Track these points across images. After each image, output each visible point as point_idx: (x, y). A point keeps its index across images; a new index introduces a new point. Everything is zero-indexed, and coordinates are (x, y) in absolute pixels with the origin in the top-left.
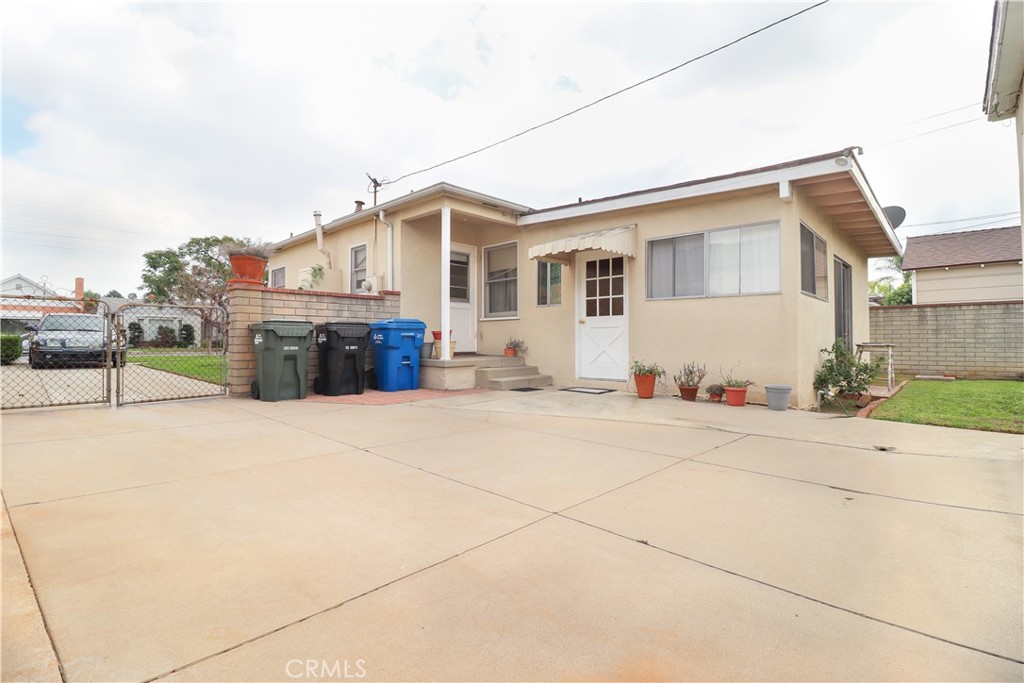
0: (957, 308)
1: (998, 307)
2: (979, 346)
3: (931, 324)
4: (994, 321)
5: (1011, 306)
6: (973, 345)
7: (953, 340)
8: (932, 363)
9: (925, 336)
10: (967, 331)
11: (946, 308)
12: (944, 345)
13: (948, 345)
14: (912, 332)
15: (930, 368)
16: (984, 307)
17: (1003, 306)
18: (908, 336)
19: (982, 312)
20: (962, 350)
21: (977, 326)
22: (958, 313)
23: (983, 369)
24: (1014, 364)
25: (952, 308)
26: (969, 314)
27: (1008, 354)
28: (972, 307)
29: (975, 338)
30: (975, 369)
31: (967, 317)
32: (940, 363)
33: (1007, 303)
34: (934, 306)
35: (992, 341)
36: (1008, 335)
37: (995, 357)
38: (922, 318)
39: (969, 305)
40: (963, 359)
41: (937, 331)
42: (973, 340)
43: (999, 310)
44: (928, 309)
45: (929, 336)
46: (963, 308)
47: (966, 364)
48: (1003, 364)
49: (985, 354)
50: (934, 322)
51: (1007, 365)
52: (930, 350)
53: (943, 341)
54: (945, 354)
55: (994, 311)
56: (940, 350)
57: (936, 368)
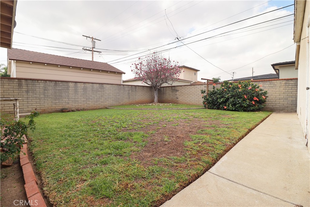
0: (36, 81)
1: (53, 82)
2: (46, 98)
3: (24, 88)
4: (51, 88)
5: (57, 82)
6: (43, 98)
7: (35, 96)
8: (25, 107)
9: (22, 94)
10: (41, 92)
11: (31, 81)
12: (31, 98)
13: (32, 98)
14: (15, 92)
15: (24, 109)
16: (48, 82)
17: (55, 82)
18: (13, 94)
19: (47, 84)
20: (39, 100)
21: (45, 90)
22: (37, 83)
23: (47, 108)
24: (58, 106)
25: (34, 81)
26: (42, 85)
27: (56, 102)
28: (43, 82)
29: (44, 95)
30: (44, 108)
31: (41, 86)
32: (29, 107)
33: (56, 81)
34: (26, 80)
35: (51, 96)
36: (56, 94)
37: (52, 103)
38: (20, 85)
39: (41, 80)
40: (39, 104)
41: (27, 92)
42: (43, 96)
43: (53, 83)
44: (23, 81)
45: (24, 94)
46: (39, 81)
47: (41, 106)
48: (55, 106)
49: (48, 102)
50: (26, 87)
51: (56, 106)
52: (24, 101)
53: (30, 96)
54: (31, 102)
55: (51, 84)
56: (29, 100)
57: (27, 109)
